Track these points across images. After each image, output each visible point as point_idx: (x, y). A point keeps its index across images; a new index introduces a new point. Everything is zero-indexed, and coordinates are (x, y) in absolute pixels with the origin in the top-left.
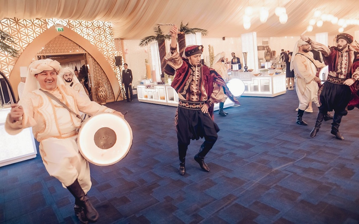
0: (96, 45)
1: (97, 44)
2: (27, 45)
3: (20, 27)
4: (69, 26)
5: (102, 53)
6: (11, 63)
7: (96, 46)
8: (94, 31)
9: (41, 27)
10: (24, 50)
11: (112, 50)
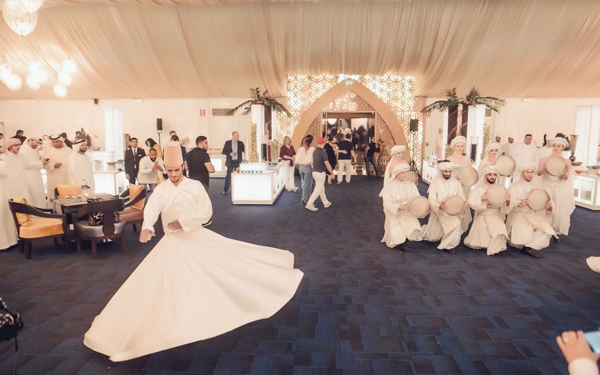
0: (388, 103)
1: (391, 102)
2: (315, 100)
3: (312, 82)
4: (361, 80)
5: (395, 114)
6: (298, 119)
7: (390, 106)
8: (389, 86)
9: (331, 82)
10: (311, 106)
11: (408, 111)
